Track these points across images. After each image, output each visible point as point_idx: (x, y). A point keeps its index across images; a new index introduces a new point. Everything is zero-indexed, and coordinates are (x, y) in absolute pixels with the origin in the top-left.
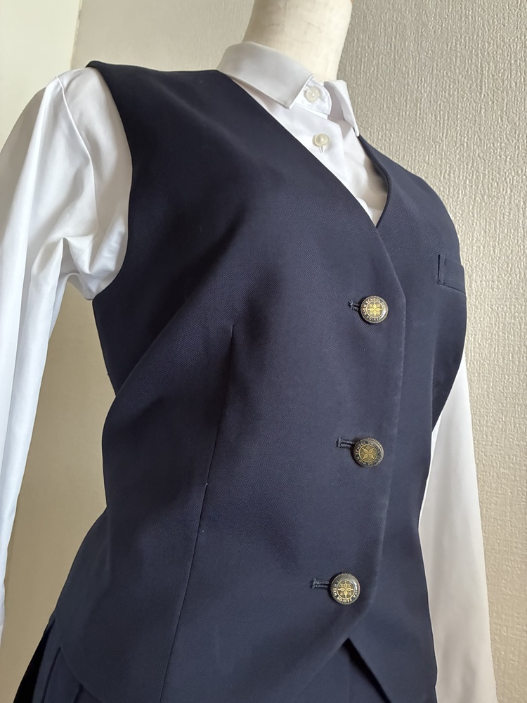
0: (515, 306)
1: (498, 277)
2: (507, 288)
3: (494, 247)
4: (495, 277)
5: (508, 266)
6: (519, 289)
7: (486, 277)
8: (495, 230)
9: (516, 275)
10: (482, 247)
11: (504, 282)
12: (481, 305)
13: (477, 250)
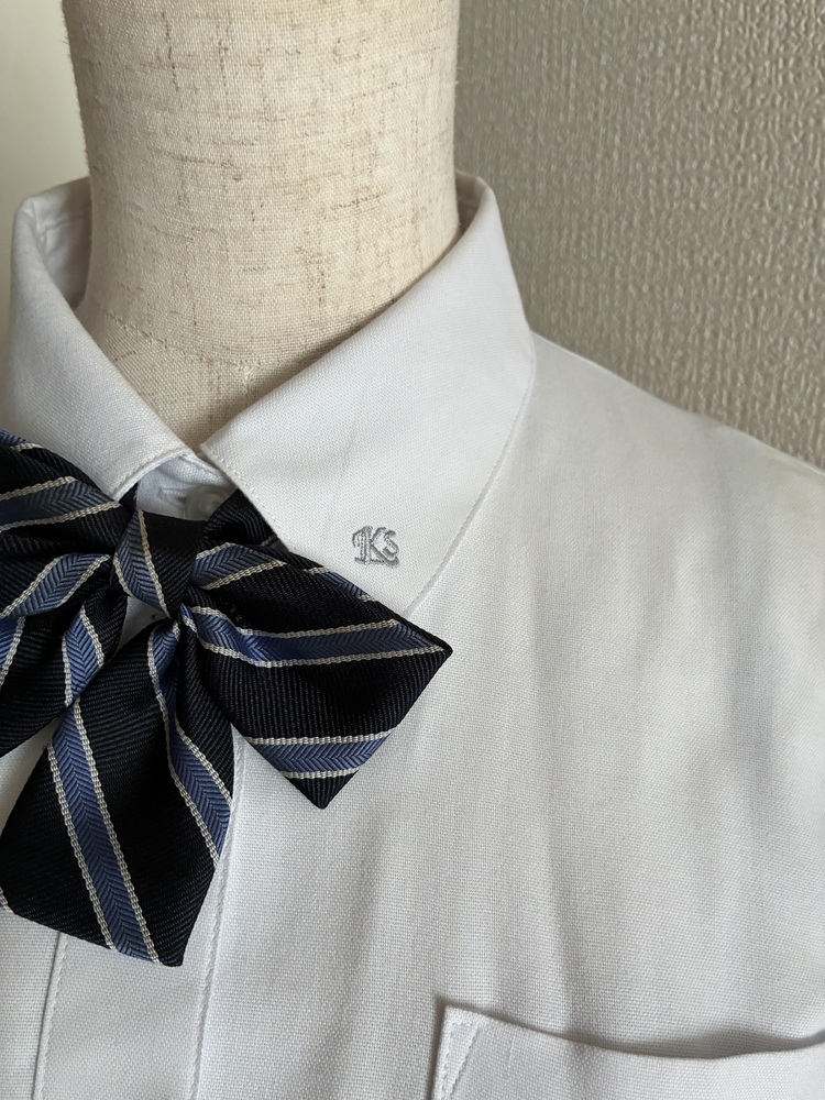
0: (747, 255)
1: (713, 164)
2: (734, 196)
3: (709, 71)
4: (707, 166)
5: (740, 129)
6: (762, 204)
7: (683, 163)
8: (715, 12)
9: (759, 159)
10: (678, 71)
11: (727, 179)
12: (666, 248)
13: (664, 80)
